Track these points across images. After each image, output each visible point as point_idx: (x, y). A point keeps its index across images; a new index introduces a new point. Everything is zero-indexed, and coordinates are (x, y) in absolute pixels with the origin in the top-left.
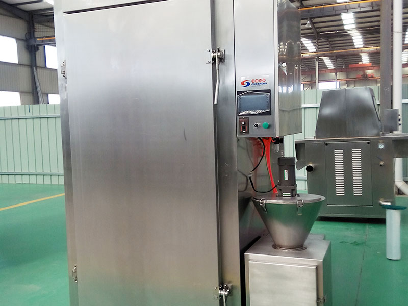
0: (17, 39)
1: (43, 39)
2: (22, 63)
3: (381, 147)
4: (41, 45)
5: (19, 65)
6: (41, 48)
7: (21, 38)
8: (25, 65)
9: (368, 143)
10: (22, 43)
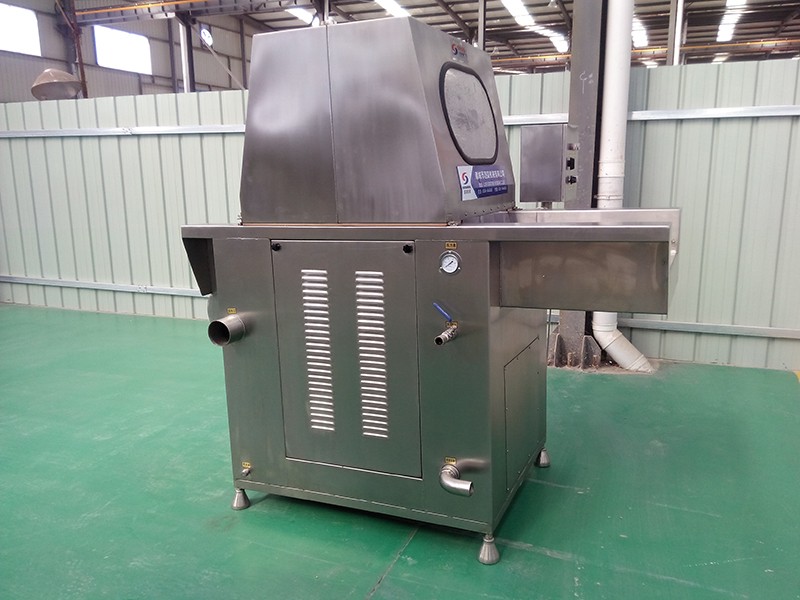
0: (38, 13)
1: (84, 13)
2: (48, 56)
3: (450, 265)
4: (84, 24)
5: (44, 58)
6: (85, 30)
7: (45, 11)
8: (54, 60)
9: (408, 249)
10: (50, 21)
